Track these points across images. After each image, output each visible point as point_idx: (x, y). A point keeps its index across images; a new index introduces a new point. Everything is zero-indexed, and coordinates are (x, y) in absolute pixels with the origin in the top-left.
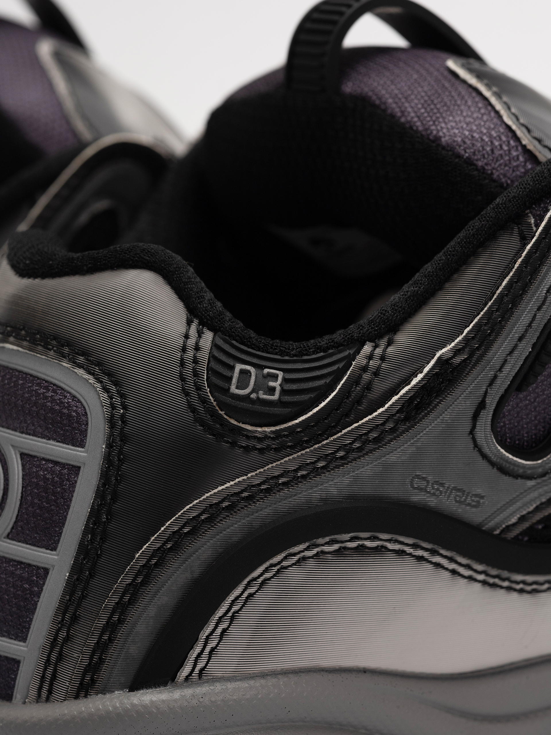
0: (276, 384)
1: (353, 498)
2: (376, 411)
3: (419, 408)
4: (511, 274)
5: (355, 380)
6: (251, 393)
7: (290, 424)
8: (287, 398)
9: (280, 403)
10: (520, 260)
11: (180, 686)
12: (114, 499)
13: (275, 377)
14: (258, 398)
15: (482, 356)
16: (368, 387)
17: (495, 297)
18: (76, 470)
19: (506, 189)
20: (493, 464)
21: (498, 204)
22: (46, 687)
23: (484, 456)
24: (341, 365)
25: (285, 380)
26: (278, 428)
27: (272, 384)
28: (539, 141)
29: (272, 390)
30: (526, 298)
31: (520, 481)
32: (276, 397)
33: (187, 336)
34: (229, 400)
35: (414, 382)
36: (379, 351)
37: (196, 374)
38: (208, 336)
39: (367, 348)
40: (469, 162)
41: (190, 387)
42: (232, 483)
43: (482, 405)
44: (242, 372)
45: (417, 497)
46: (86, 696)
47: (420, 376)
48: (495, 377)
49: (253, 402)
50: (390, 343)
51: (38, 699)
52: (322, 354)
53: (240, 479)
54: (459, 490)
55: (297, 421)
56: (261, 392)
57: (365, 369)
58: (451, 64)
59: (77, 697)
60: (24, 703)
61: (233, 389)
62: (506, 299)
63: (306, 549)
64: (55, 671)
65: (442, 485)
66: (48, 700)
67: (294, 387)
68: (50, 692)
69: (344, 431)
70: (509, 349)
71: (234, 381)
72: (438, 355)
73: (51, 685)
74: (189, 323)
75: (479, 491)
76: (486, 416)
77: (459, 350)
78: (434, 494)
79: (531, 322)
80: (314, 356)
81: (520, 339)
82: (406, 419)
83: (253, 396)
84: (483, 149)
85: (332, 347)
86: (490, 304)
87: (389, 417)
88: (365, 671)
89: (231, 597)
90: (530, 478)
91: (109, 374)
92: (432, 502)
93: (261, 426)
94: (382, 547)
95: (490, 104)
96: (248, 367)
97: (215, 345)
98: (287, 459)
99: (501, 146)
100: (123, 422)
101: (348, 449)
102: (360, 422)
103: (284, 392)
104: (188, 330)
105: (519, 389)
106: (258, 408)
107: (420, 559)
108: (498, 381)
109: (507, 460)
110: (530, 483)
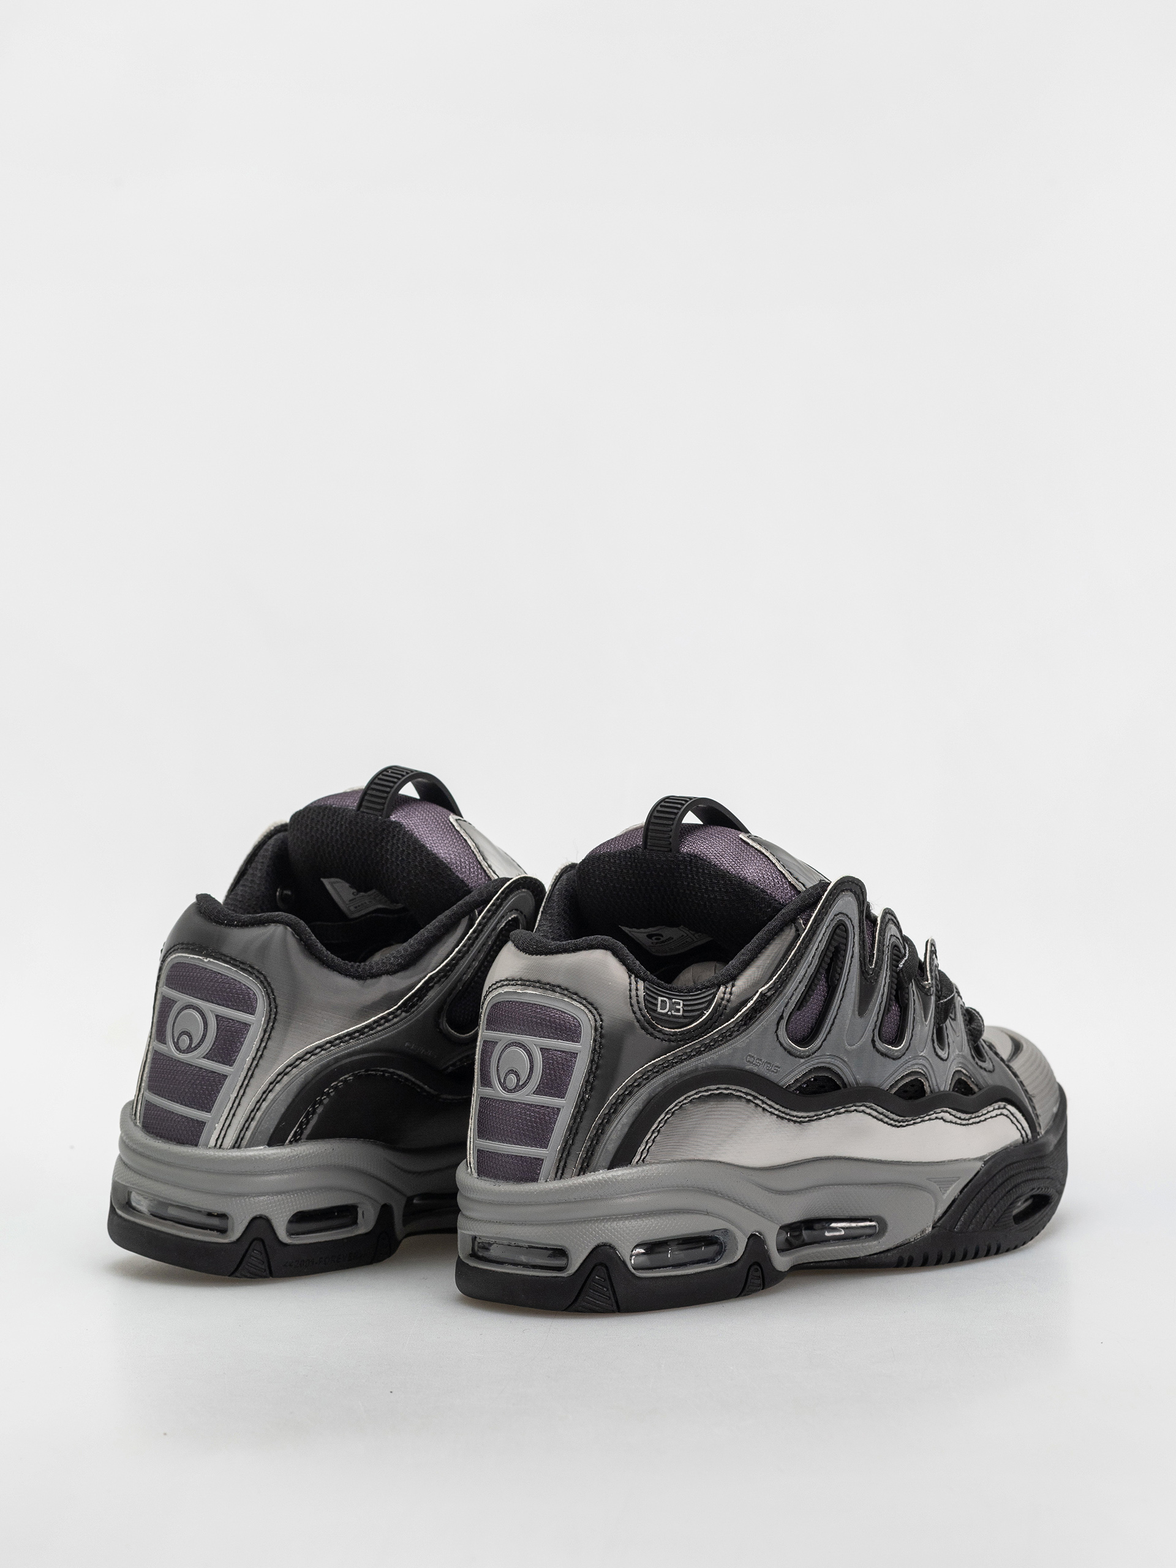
0: (680, 1007)
1: (715, 1067)
2: (730, 1020)
3: (751, 1019)
4: (796, 949)
5: (719, 1005)
6: (668, 1011)
7: (688, 1027)
8: (686, 1014)
9: (683, 1017)
10: (799, 942)
11: (635, 1166)
12: (597, 1068)
13: (679, 1004)
14: (672, 1014)
15: (782, 991)
16: (725, 1007)
17: (788, 960)
18: (574, 1055)
19: (785, 906)
20: (785, 1049)
21: (784, 913)
22: (560, 1172)
23: (781, 1045)
24: (711, 997)
25: (684, 1005)
26: (682, 1029)
27: (678, 1007)
28: (797, 879)
29: (678, 1010)
30: (802, 961)
31: (797, 1059)
32: (681, 1013)
33: (630, 984)
34: (658, 1016)
35: (749, 1005)
36: (728, 990)
37: (638, 1003)
38: (641, 985)
39: (722, 989)
40: (763, 891)
41: (636, 1008)
42: (659, 1059)
43: (781, 1017)
44: (662, 1001)
45: (748, 1067)
46: (584, 1174)
47: (752, 1002)
48: (788, 1002)
49: (669, 1016)
50: (733, 986)
51: (556, 1177)
52: (700, 992)
53: (663, 1057)
54: (769, 1063)
55: (692, 1026)
56: (673, 1011)
57: (723, 999)
58: (740, 836)
59: (579, 1175)
60: (546, 1181)
61: (659, 1010)
62: (793, 962)
63: (695, 1094)
64: (566, 1162)
65: (761, 1060)
66: (561, 1178)
67: (689, 1008)
68: (562, 1174)
69: (714, 1031)
70: (795, 987)
71: (659, 1005)
72: (760, 991)
73: (563, 1170)
74: (630, 977)
75: (778, 1064)
76: (783, 1023)
77: (771, 989)
78: (757, 1065)
79: (805, 974)
80: (695, 993)
81: (800, 983)
82: (745, 1024)
83: (669, 1013)
84: (770, 884)
85: (704, 988)
86: (786, 964)
87: (736, 1023)
88: (720, 1162)
89: (659, 1119)
90: (802, 1057)
91: (591, 1004)
92: (755, 1069)
93: (674, 1029)
94: (731, 1093)
95: (769, 859)
96: (665, 999)
97: (645, 988)
98: (686, 1046)
99: (778, 882)
100: (602, 1028)
101: (716, 1041)
102: (722, 1026)
103: (684, 1011)
104: (630, 981)
105: (799, 1009)
106: (671, 1019)
107: (749, 1101)
108: (789, 1005)
109: (792, 1047)
110: (802, 1061)
